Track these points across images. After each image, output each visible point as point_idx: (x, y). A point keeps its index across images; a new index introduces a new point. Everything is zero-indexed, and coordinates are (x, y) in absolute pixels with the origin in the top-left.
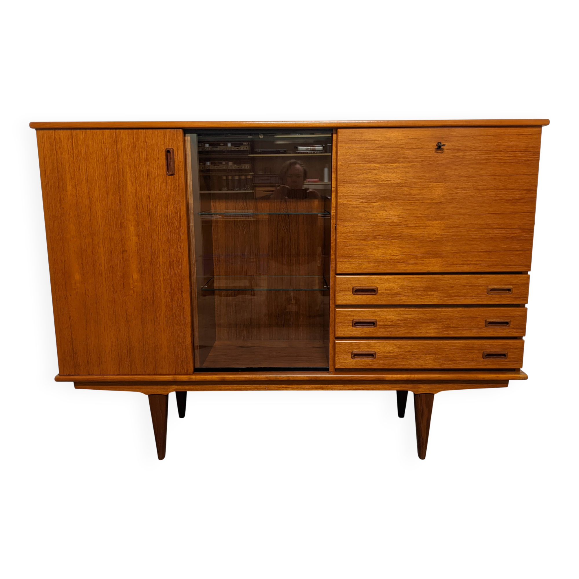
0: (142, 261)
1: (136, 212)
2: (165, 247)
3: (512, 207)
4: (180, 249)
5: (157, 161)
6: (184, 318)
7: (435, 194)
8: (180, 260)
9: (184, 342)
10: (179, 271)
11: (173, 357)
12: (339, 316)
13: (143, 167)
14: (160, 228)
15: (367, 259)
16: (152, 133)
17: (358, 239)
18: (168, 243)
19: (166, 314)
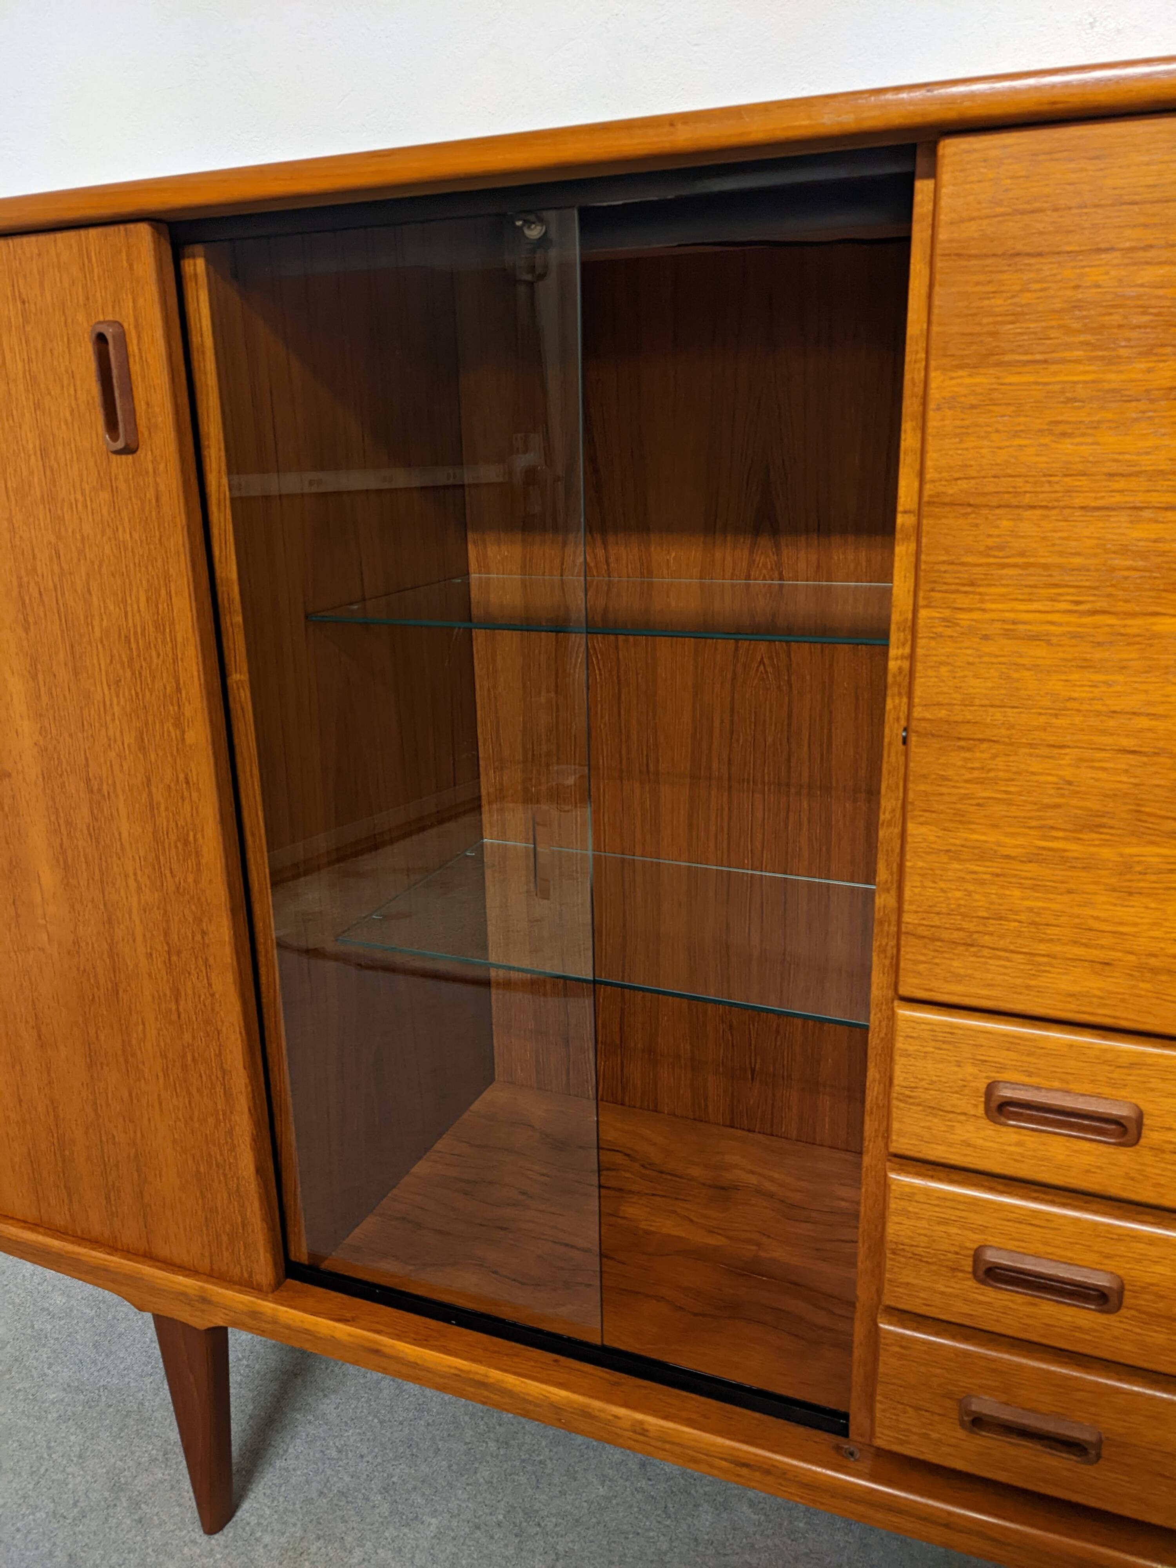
0: (62, 822)
1: (21, 617)
2: (133, 772)
4: (184, 785)
5: (69, 385)
6: (224, 1071)
8: (191, 834)
9: (230, 1164)
10: (190, 880)
11: (199, 1212)
12: (906, 1213)
13: (23, 415)
14: (107, 692)
15: (1085, 945)
16: (39, 255)
17: (1034, 823)
18: (141, 756)
19: (162, 1044)
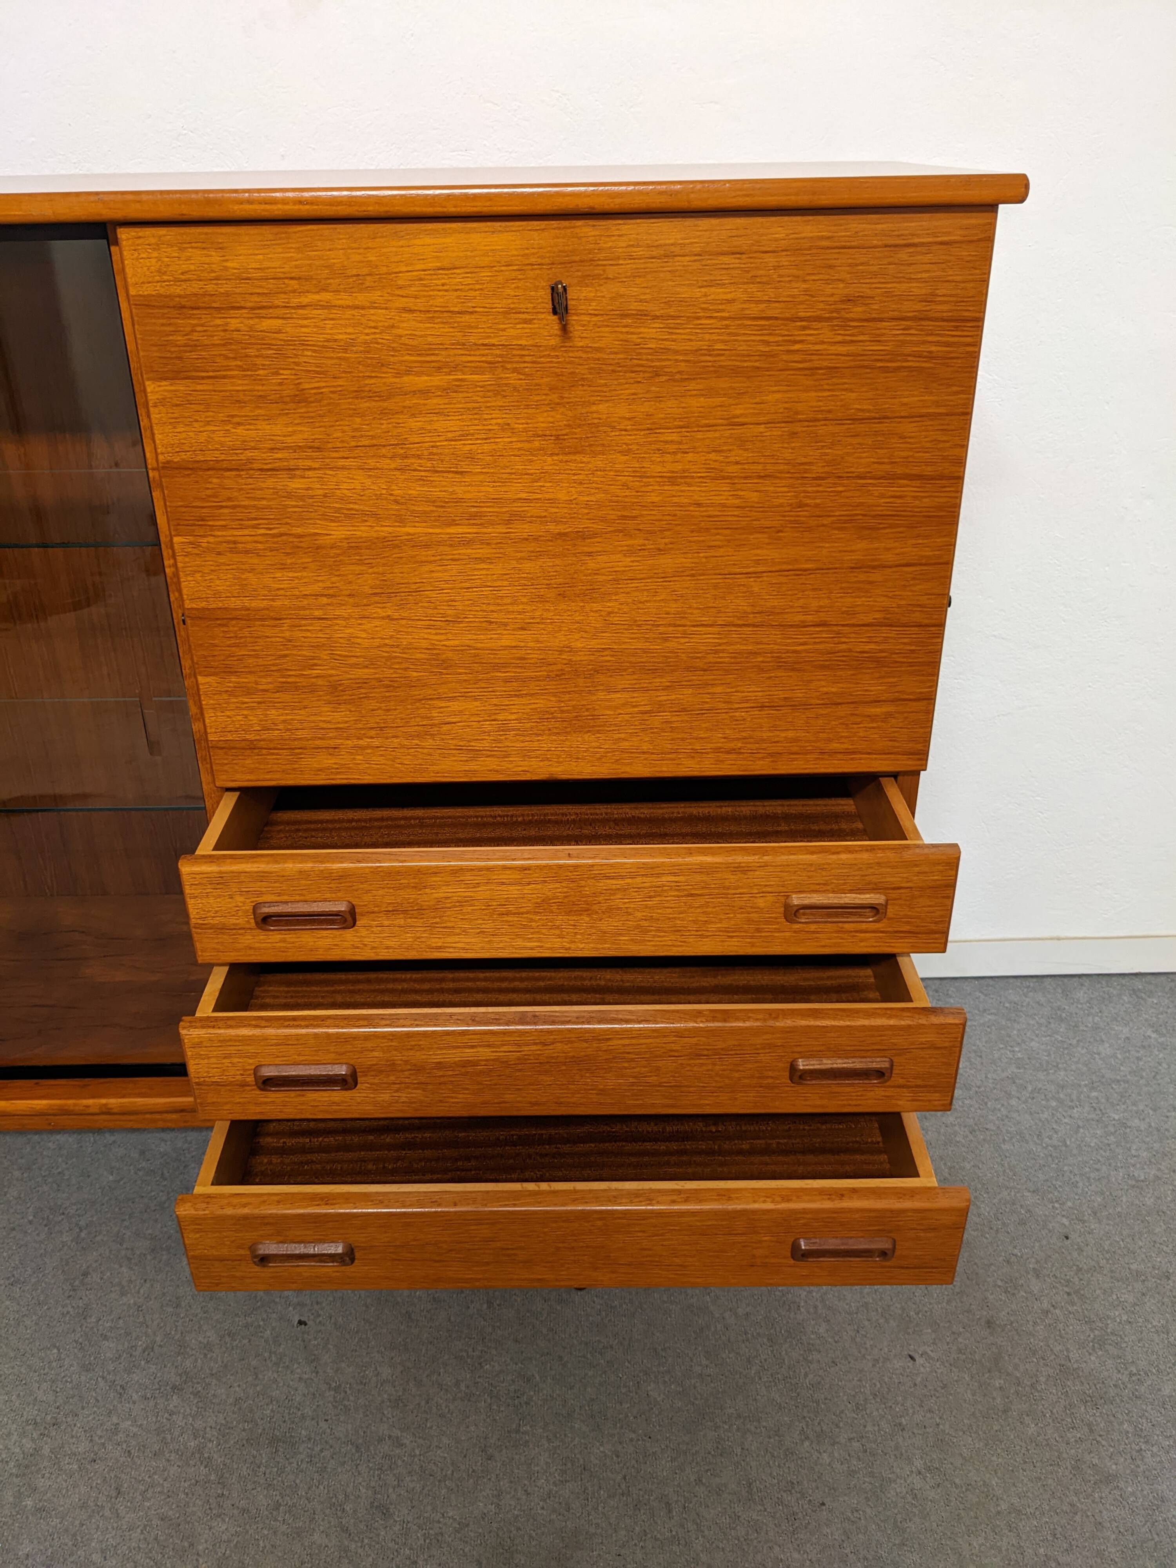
3: (862, 545)
7: (553, 501)
